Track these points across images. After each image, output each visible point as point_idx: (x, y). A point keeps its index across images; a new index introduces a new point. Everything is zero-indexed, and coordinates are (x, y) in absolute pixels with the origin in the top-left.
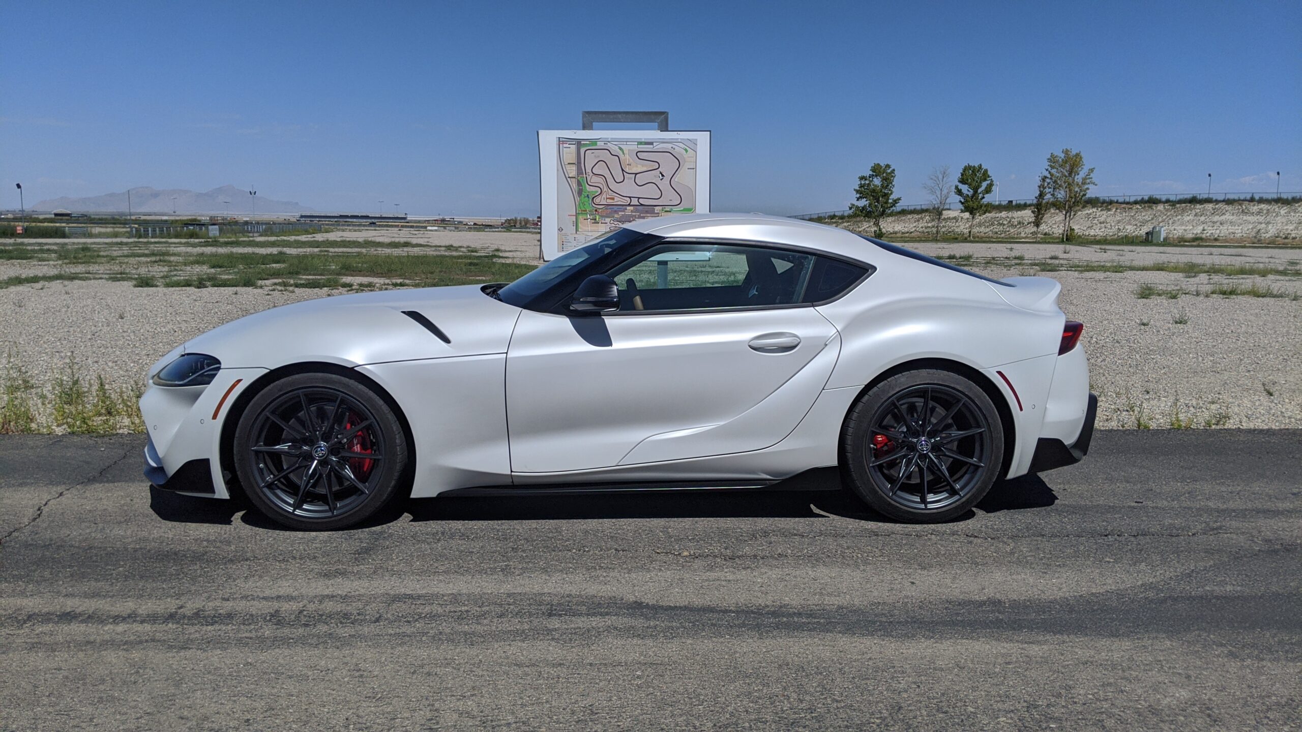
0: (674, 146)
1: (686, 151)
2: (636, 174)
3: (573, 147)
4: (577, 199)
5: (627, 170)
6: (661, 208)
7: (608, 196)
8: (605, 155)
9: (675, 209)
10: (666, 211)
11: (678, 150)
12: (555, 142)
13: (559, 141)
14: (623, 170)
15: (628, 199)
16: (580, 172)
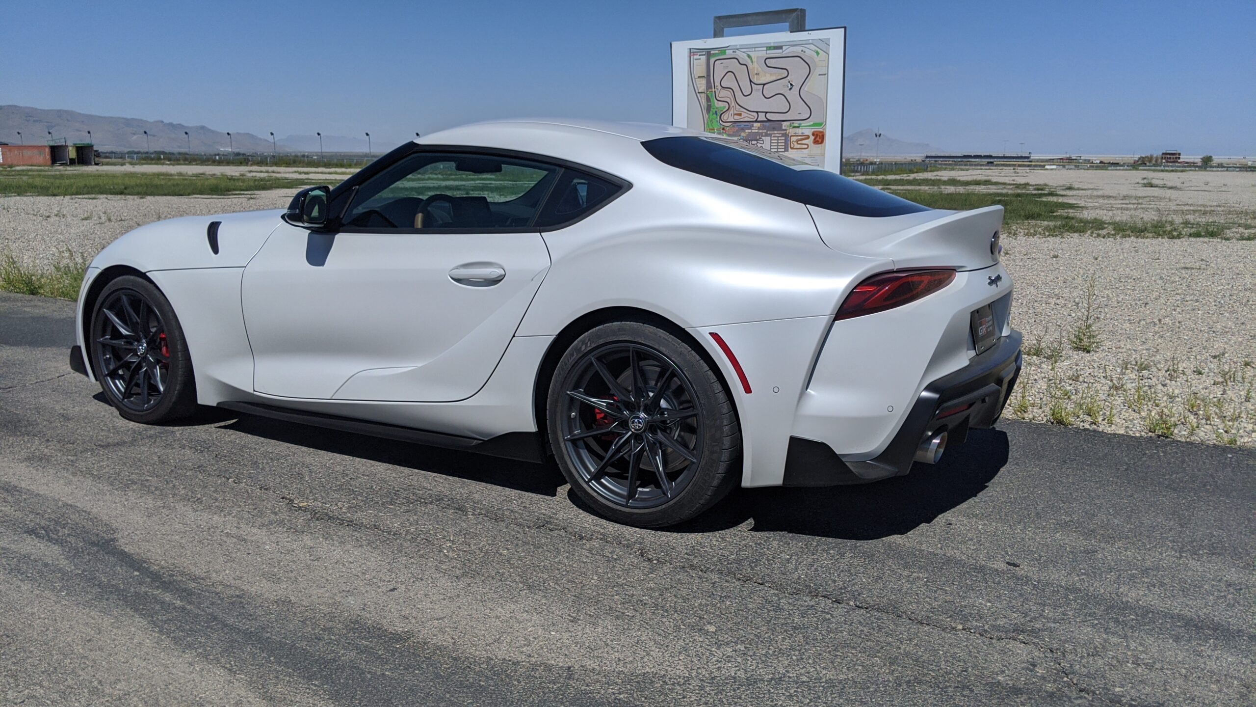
0: (804, 49)
1: (818, 53)
2: (764, 85)
3: (704, 58)
4: (706, 116)
5: (755, 80)
6: (788, 123)
7: (736, 112)
8: (733, 65)
9: (804, 123)
10: (794, 127)
11: (809, 53)
12: (686, 53)
13: (690, 52)
14: (751, 81)
15: (755, 114)
16: (709, 86)
